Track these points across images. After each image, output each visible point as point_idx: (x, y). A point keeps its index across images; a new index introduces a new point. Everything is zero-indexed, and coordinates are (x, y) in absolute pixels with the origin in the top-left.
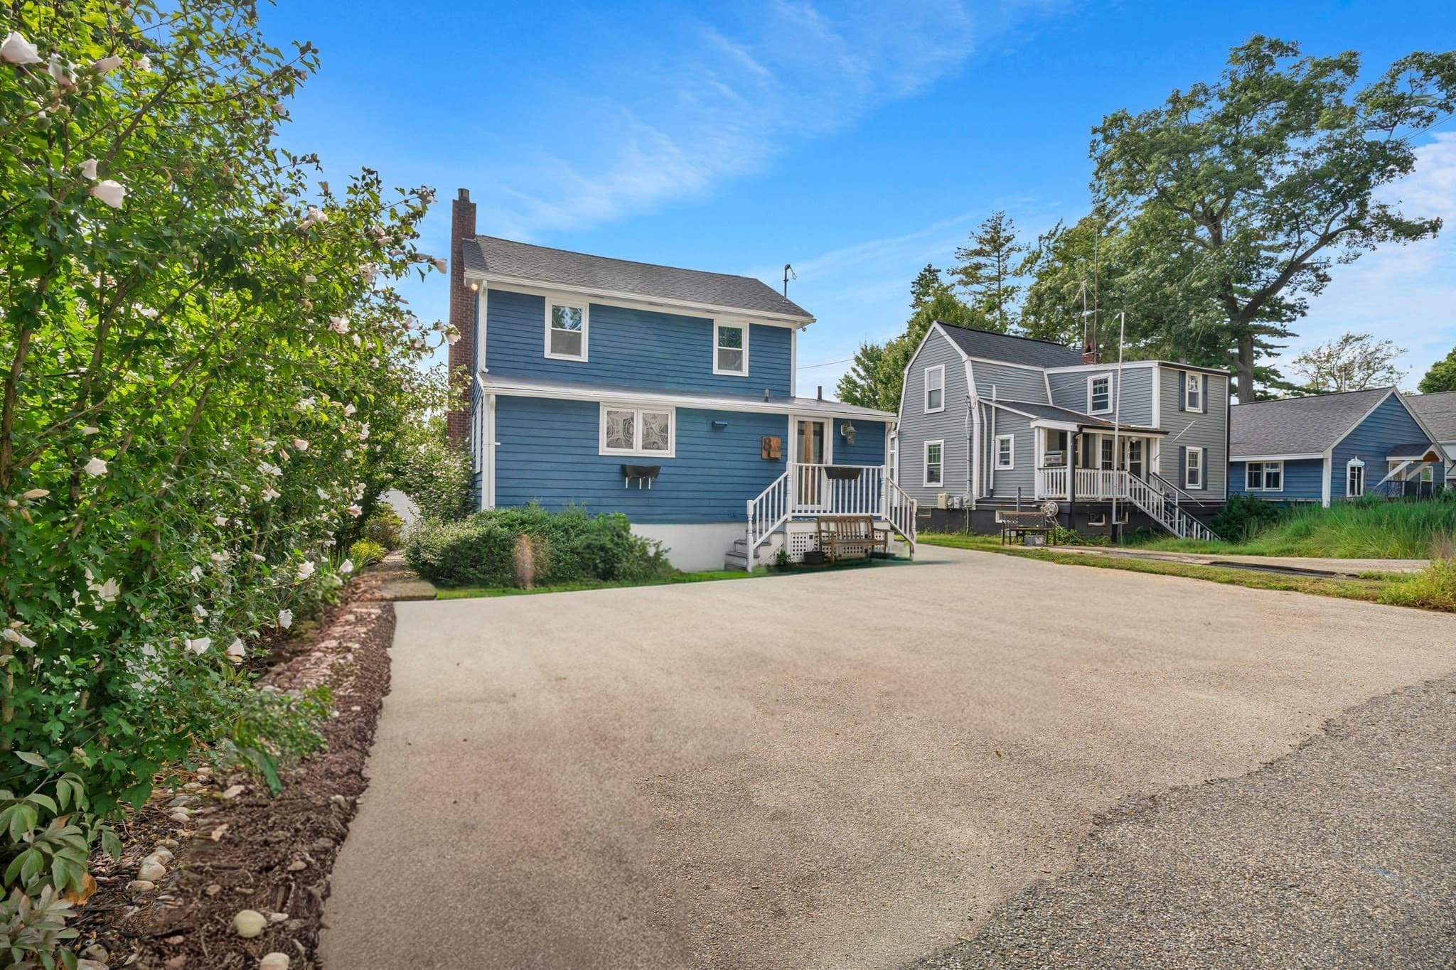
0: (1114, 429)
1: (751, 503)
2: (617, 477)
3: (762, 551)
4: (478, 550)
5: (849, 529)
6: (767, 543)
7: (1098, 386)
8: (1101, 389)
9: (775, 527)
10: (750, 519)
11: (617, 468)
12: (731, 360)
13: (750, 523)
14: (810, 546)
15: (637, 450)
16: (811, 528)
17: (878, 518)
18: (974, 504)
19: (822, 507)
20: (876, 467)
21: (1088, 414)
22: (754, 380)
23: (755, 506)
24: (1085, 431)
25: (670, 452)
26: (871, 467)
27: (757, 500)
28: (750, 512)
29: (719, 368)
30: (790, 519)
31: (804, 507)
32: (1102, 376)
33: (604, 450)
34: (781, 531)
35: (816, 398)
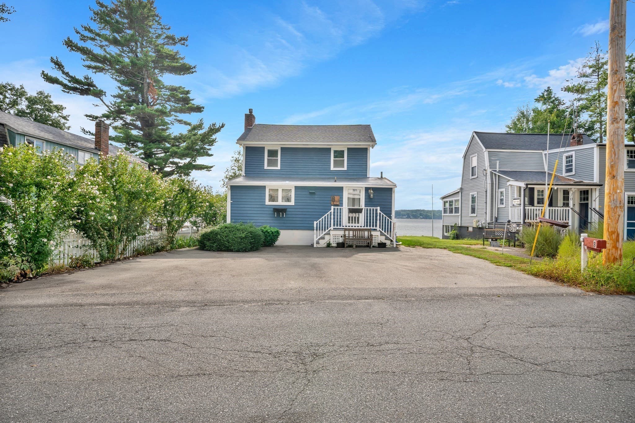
0: (545, 185)
1: (315, 223)
2: (272, 212)
3: (321, 241)
4: (209, 236)
5: (360, 234)
6: (323, 238)
7: (568, 159)
8: (569, 161)
9: (325, 232)
10: (315, 229)
11: (272, 209)
12: (338, 163)
13: (315, 230)
14: (341, 240)
15: (280, 202)
16: (342, 233)
17: (375, 230)
18: (487, 225)
19: (359, 225)
20: (375, 208)
21: (563, 175)
22: (350, 171)
23: (317, 224)
24: (529, 186)
25: (292, 203)
26: (372, 208)
27: (318, 221)
28: (315, 226)
29: (334, 167)
30: (332, 229)
31: (351, 225)
32: (570, 154)
33: (267, 203)
34: (328, 234)
35: (380, 177)
